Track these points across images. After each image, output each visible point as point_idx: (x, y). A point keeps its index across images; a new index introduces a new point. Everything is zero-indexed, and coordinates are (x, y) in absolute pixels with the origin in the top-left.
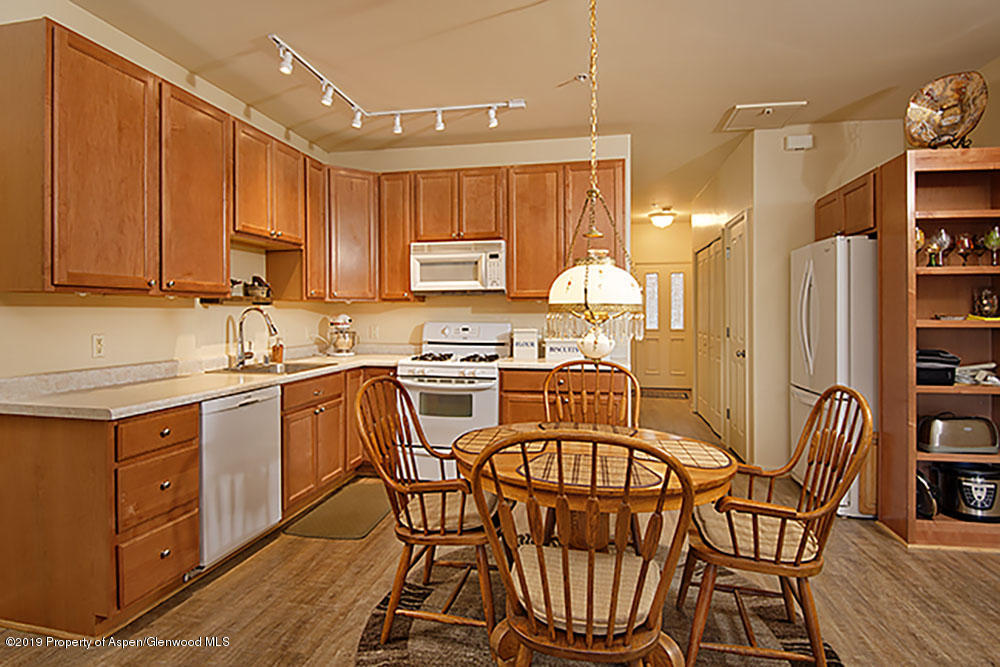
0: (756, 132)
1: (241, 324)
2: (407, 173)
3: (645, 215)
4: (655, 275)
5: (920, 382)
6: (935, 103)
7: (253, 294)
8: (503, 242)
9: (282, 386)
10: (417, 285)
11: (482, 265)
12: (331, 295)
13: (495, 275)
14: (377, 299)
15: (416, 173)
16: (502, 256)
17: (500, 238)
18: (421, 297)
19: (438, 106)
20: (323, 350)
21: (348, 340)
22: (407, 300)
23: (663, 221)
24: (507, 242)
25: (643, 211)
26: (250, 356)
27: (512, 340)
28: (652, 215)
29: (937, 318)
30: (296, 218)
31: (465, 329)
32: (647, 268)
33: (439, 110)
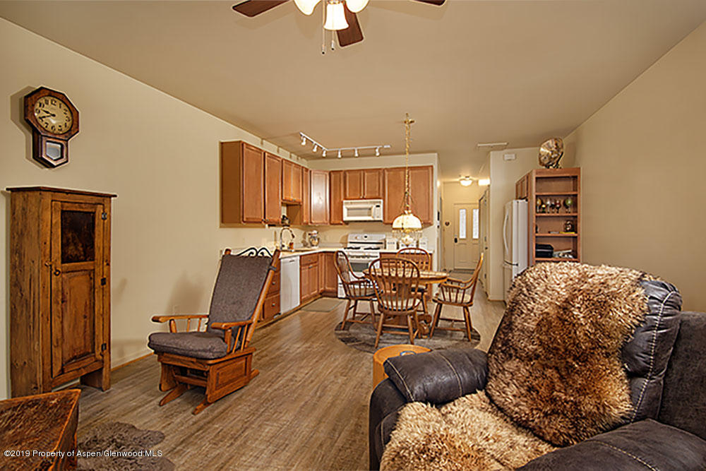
0: (491, 153)
1: (281, 234)
2: (341, 171)
3: (458, 180)
4: (464, 211)
5: (537, 256)
6: (549, 148)
7: (283, 223)
8: (382, 201)
9: (301, 256)
10: (346, 218)
11: (373, 210)
12: (311, 223)
13: (378, 214)
14: (329, 224)
15: (345, 172)
16: (382, 206)
17: (380, 198)
18: (347, 223)
19: (356, 147)
20: (305, 245)
21: (317, 241)
22: (341, 224)
23: (467, 183)
24: (384, 200)
25: (456, 177)
26: (283, 246)
27: (385, 242)
28: (461, 180)
29: (549, 232)
30: (299, 193)
31: (366, 237)
32: (460, 206)
33: (356, 149)
